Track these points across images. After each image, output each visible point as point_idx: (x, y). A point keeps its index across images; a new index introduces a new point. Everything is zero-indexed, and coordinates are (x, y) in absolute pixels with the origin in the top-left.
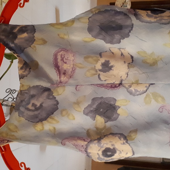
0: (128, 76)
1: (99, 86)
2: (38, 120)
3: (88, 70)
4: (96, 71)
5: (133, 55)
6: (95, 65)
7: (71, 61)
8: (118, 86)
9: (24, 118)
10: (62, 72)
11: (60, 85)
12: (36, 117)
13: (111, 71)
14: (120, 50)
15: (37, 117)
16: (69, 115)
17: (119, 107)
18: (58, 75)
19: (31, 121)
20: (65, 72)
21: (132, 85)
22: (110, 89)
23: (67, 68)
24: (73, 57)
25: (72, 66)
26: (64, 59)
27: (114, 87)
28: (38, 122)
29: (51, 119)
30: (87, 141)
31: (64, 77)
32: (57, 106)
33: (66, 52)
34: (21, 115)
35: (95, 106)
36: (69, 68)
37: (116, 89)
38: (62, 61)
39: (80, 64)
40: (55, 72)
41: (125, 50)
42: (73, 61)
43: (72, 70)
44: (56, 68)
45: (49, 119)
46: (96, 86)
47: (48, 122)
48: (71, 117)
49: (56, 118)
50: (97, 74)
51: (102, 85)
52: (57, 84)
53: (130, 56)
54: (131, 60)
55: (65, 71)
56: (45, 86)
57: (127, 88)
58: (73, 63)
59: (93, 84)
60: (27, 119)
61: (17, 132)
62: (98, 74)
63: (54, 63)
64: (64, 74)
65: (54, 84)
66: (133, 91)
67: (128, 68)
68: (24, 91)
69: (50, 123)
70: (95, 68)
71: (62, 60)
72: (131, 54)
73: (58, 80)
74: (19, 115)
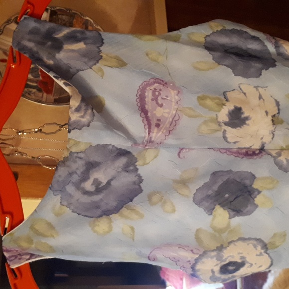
0: (273, 137)
1: (223, 151)
2: (99, 212)
3: (205, 122)
4: (220, 125)
5: (278, 100)
6: (217, 113)
7: (174, 103)
8: (259, 154)
9: (69, 208)
10: (154, 122)
11: (149, 146)
12: (96, 206)
13: (244, 125)
14: (257, 90)
15: (98, 207)
16: (165, 202)
17: (259, 192)
18: (147, 126)
19: (84, 214)
20: (159, 122)
21: (282, 153)
22: (245, 159)
23: (163, 115)
24: (177, 95)
25: (174, 112)
26: (160, 98)
27: (251, 155)
28: (100, 216)
29: (128, 211)
30: (198, 254)
31: (158, 132)
32: (140, 186)
33: (164, 85)
34: (65, 203)
35: (216, 188)
36: (166, 115)
37: (255, 157)
38: (155, 102)
39: (190, 108)
40: (141, 121)
41: (265, 90)
42: (177, 103)
43: (173, 119)
44: (142, 113)
45: (124, 211)
46: (219, 152)
47: (122, 216)
48: (168, 207)
49: (139, 208)
50: (220, 131)
51: (228, 151)
52: (143, 143)
53: (274, 100)
54: (276, 108)
55: (159, 120)
56: (119, 147)
57: (274, 157)
58: (176, 107)
59: (213, 149)
60: (75, 210)
61: (53, 237)
62: (223, 130)
63: (139, 104)
64: (158, 125)
65: (139, 145)
66: (285, 162)
67: (274, 124)
68: (77, 153)
69: (126, 218)
70: (217, 119)
71: (155, 99)
72: (276, 99)
73: (145, 137)
74: (61, 203)
